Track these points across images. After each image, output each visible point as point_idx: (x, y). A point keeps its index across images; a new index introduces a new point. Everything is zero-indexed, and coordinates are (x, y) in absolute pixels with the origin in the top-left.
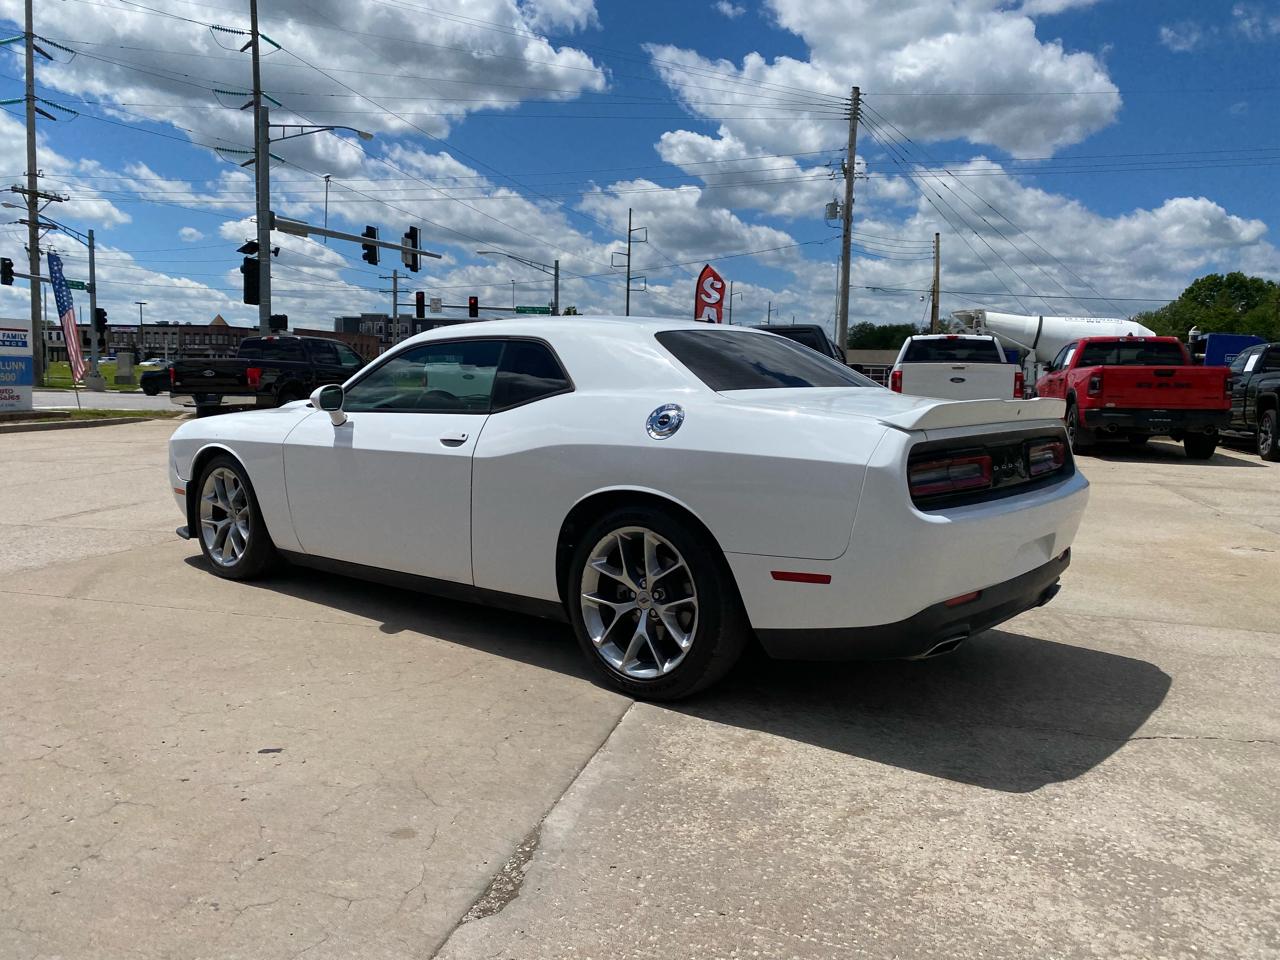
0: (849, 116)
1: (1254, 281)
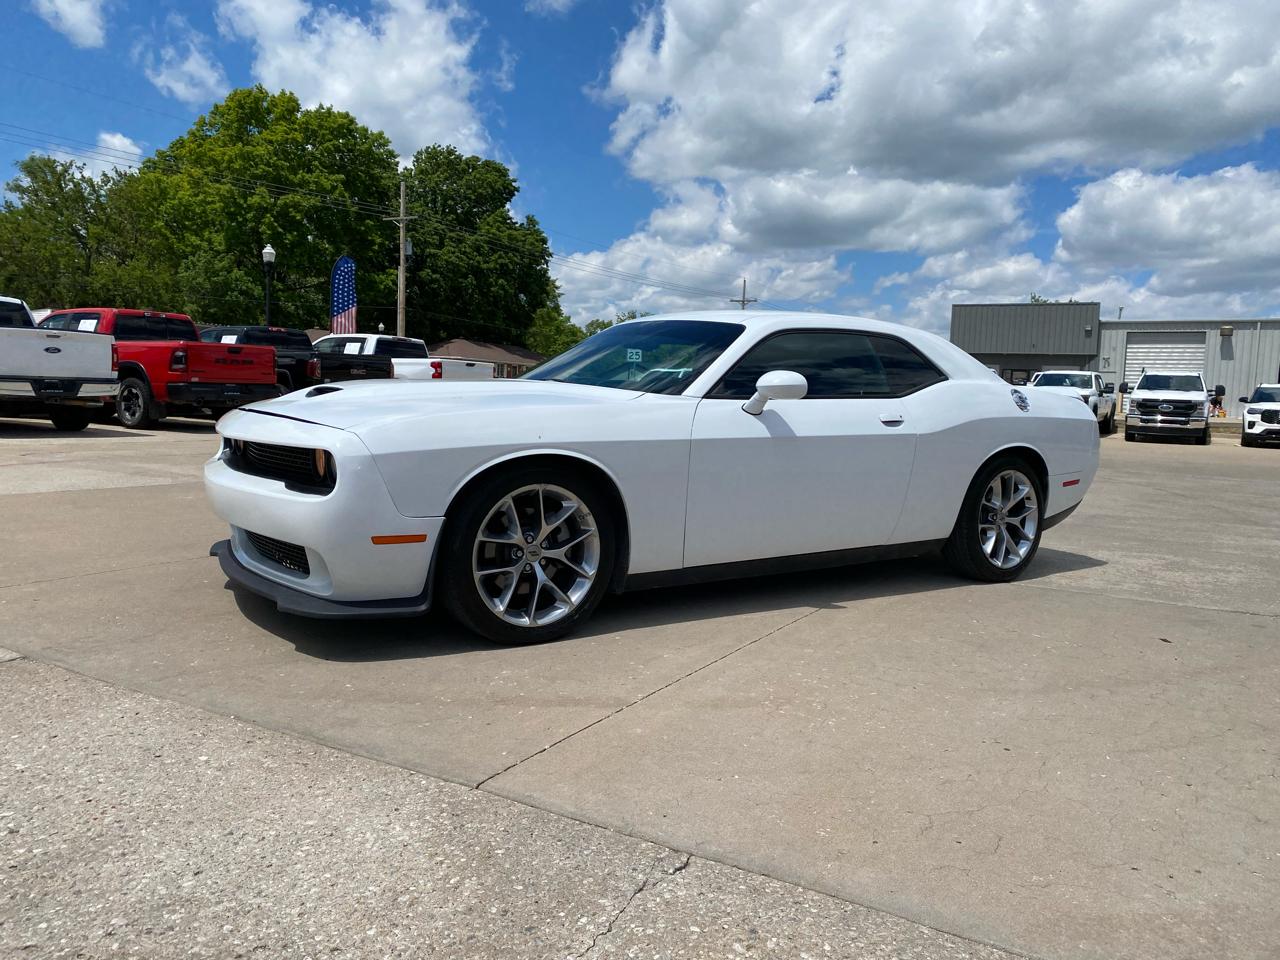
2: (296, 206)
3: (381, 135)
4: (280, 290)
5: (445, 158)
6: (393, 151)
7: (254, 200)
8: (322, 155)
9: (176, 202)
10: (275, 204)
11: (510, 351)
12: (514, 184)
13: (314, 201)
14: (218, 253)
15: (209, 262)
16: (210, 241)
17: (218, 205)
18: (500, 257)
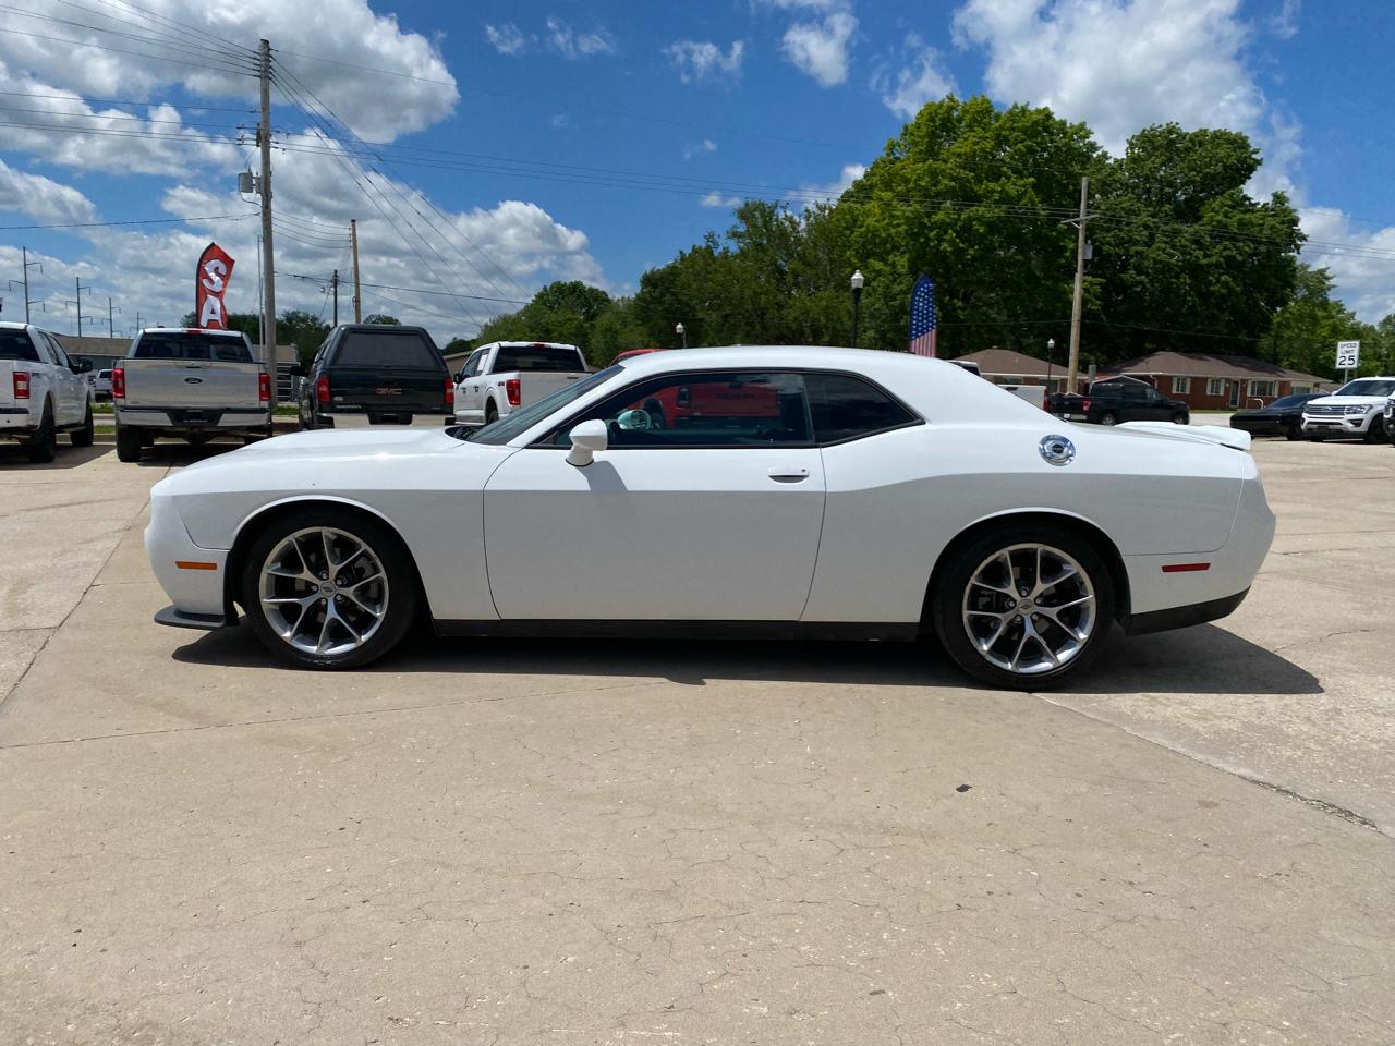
0: (259, 74)
1: (592, 290)
2: (979, 219)
3: (1082, 126)
4: (959, 308)
5: (1166, 138)
6: (1095, 143)
7: (940, 216)
8: (1012, 158)
9: (863, 229)
10: (959, 219)
11: (1232, 363)
12: (1254, 156)
13: (999, 211)
14: (900, 275)
15: (888, 287)
16: (894, 265)
17: (904, 227)
18: (1225, 249)
